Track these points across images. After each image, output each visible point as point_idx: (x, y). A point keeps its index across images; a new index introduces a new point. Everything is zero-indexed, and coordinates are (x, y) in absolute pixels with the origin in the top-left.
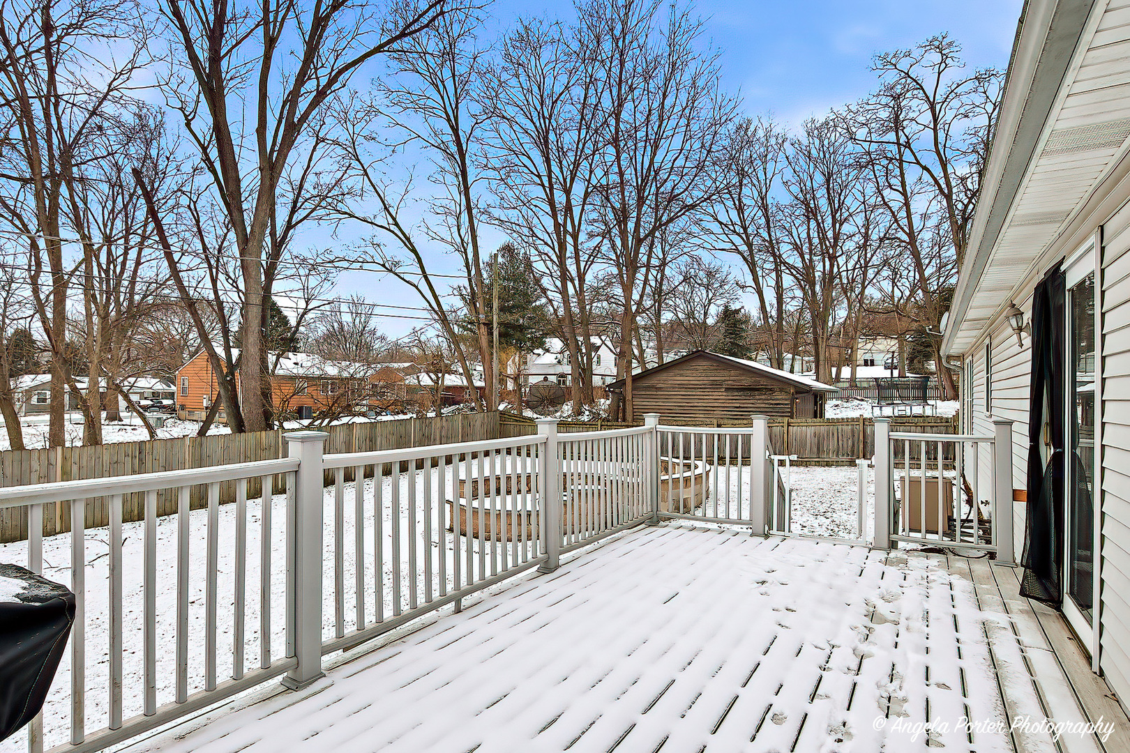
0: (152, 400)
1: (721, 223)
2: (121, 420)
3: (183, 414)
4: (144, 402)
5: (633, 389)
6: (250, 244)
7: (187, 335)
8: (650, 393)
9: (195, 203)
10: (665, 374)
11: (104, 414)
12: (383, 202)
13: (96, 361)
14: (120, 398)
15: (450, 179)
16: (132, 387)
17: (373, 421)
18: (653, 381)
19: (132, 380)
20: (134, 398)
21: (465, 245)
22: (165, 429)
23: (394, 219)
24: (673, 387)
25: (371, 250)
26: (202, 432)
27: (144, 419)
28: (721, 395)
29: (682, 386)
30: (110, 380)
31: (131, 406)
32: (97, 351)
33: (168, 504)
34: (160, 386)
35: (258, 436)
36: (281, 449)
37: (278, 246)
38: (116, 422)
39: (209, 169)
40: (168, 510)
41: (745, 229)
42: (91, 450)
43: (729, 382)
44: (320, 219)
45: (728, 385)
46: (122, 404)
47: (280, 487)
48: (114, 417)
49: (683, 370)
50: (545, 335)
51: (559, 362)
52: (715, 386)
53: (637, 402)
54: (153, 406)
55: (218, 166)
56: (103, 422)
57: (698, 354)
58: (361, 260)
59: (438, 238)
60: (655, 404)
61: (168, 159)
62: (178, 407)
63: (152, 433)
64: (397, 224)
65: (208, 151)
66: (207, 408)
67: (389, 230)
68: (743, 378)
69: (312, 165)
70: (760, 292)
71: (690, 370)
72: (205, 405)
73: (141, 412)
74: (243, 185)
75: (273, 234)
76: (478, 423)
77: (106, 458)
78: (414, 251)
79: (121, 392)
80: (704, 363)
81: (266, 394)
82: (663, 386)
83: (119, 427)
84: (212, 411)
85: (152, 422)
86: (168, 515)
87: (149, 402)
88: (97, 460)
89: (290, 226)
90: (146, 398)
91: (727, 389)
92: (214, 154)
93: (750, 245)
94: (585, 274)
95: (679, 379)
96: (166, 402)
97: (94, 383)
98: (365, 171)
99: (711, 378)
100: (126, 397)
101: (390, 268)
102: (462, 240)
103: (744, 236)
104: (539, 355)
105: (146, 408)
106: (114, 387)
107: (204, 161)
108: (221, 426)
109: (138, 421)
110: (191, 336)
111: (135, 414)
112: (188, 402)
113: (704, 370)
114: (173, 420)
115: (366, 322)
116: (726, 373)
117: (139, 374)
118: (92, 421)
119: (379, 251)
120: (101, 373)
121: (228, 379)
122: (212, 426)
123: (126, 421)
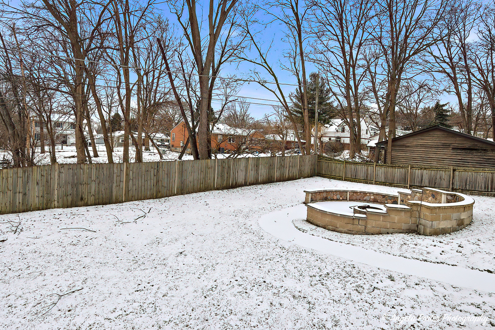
0: (161, 143)
1: (434, 56)
2: (150, 150)
3: (173, 149)
4: (158, 143)
5: (392, 146)
6: (204, 71)
7: (175, 116)
8: (402, 149)
9: (181, 55)
10: (412, 139)
11: (144, 148)
12: (260, 52)
13: (141, 124)
14: (150, 141)
15: (292, 40)
16: (154, 136)
17: (257, 156)
18: (405, 142)
19: (154, 134)
20: (155, 141)
21: (298, 72)
22: (166, 155)
23: (264, 60)
24: (417, 146)
25: (253, 75)
26: (180, 158)
27: (158, 150)
28: (449, 151)
29: (422, 146)
30: (146, 133)
31: (154, 145)
32: (141, 120)
33: (168, 192)
34: (164, 137)
35: (207, 162)
36: (216, 168)
37: (215, 73)
38: (148, 151)
39: (187, 38)
40: (168, 194)
41: (451, 59)
42: (137, 165)
43: (455, 145)
44: (231, 62)
45: (454, 146)
46: (151, 143)
47: (215, 187)
48: (147, 149)
49: (424, 137)
50: (331, 117)
51: (337, 131)
52: (445, 146)
53: (394, 153)
54: (161, 145)
55: (191, 37)
56: (143, 151)
57: (435, 128)
58: (248, 80)
59: (286, 68)
60: (404, 155)
61: (169, 40)
62: (171, 146)
63: (161, 157)
64: (266, 63)
65: (187, 30)
66: (182, 147)
67: (262, 65)
68: (465, 142)
69: (230, 34)
70: (458, 94)
71: (428, 136)
72: (181, 145)
73: (157, 147)
74: (202, 44)
75: (213, 67)
76: (307, 160)
77: (144, 169)
78: (274, 75)
79: (150, 138)
80: (439, 133)
81: (209, 142)
82: (410, 145)
83: (149, 153)
84: (184, 148)
85: (161, 152)
86: (168, 197)
87: (160, 143)
88: (140, 169)
89: (220, 63)
90: (159, 142)
91: (453, 149)
92: (189, 31)
93: (453, 68)
94: (358, 85)
95: (421, 142)
96: (166, 143)
97: (140, 135)
98: (252, 38)
99: (443, 142)
100: (152, 141)
101: (262, 83)
102: (296, 69)
103: (450, 63)
104: (327, 127)
105: (159, 146)
106: (147, 136)
107: (185, 35)
108: (187, 155)
109: (156, 151)
110: (176, 116)
111: (155, 148)
112: (175, 144)
113: (438, 137)
114: (169, 151)
115: (247, 110)
116: (453, 139)
117: (157, 132)
118: (139, 151)
119: (257, 75)
120: (143, 131)
121: (193, 134)
122: (184, 155)
123: (152, 151)
